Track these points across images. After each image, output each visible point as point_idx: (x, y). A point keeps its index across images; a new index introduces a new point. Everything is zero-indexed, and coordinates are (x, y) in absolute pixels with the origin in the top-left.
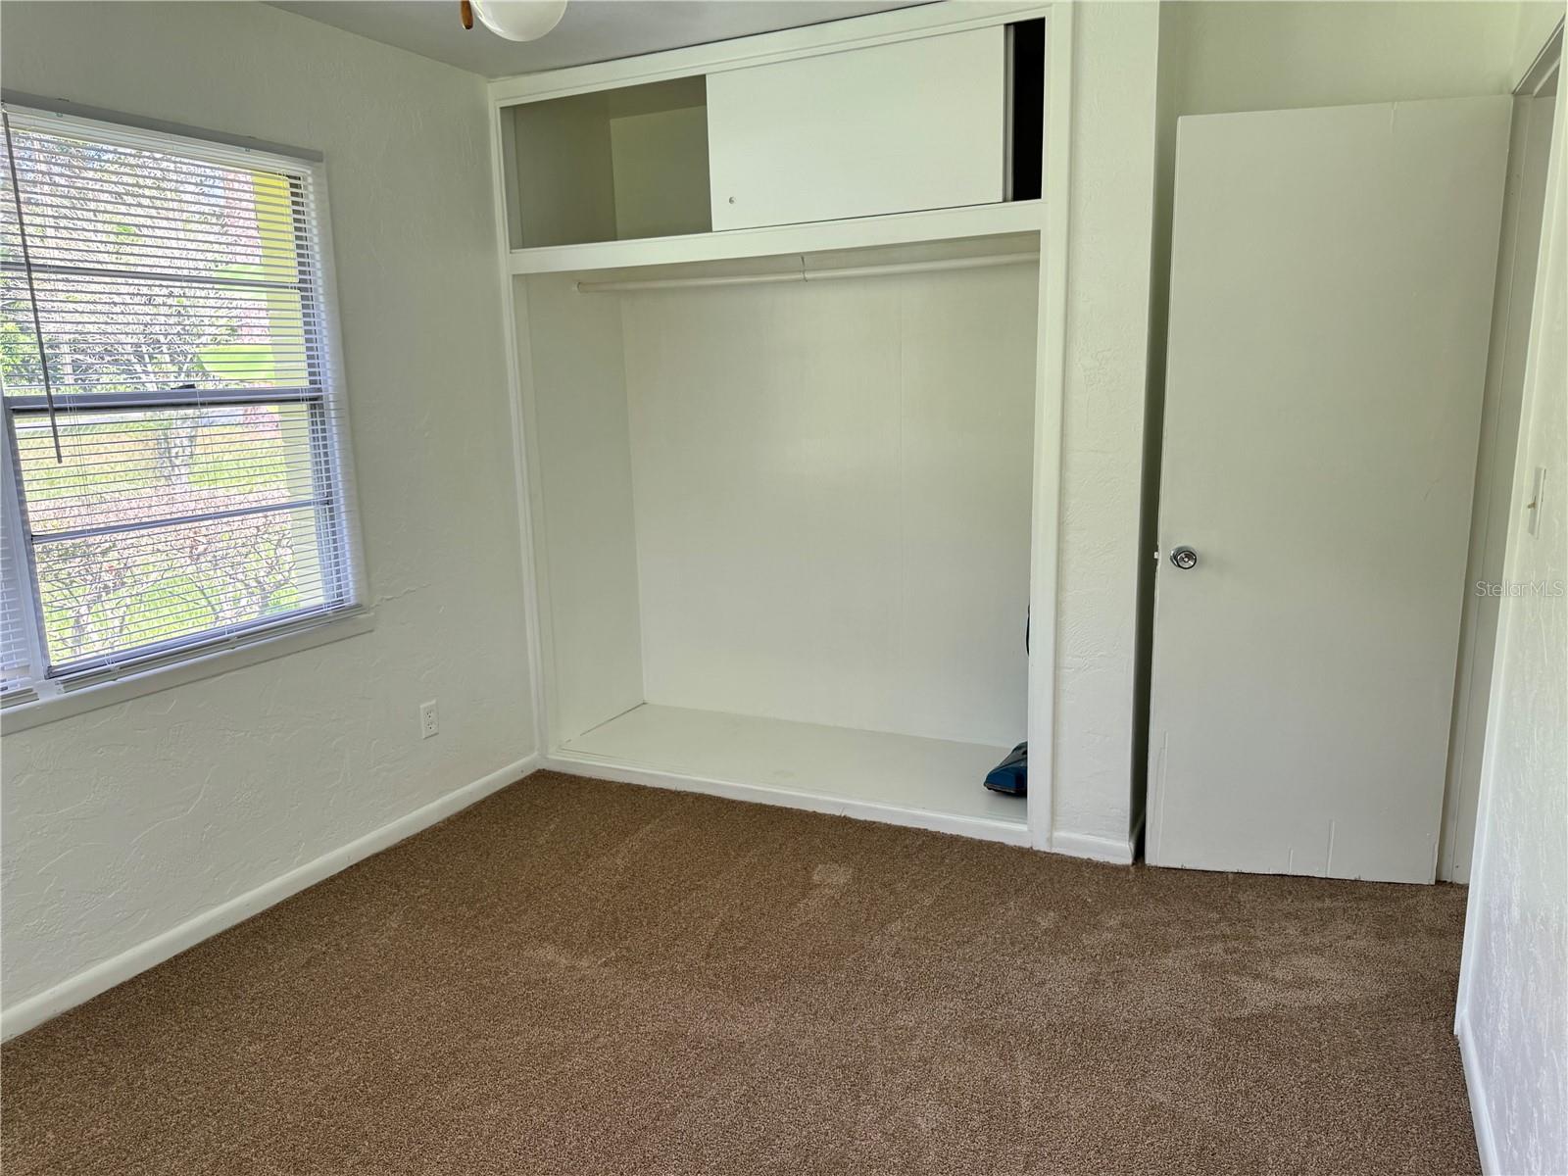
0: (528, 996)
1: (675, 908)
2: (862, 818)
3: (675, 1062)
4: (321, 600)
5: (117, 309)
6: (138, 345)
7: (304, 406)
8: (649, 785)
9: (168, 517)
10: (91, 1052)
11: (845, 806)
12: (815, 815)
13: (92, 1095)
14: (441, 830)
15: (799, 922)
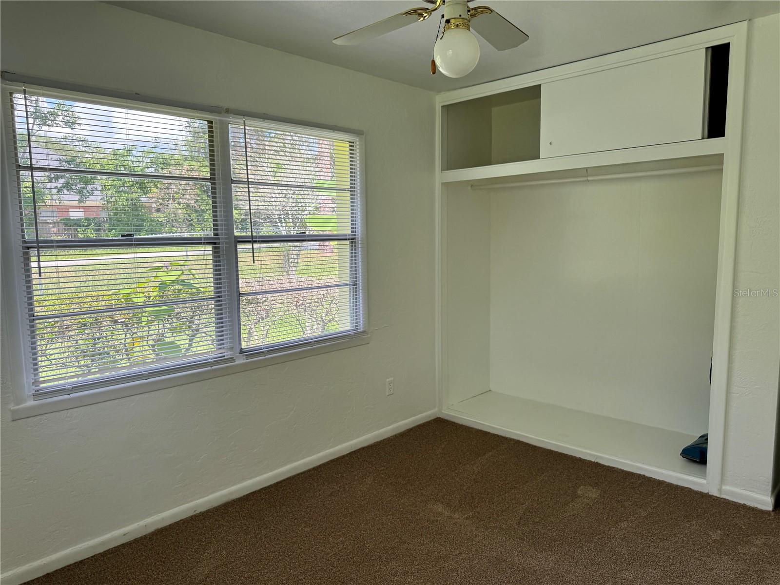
0: (429, 527)
1: (503, 496)
2: (607, 464)
3: (500, 574)
4: (349, 328)
5: (273, 200)
6: (280, 215)
7: (348, 242)
8: (491, 432)
9: (289, 288)
10: (242, 519)
11: (598, 457)
12: (580, 459)
13: (241, 538)
14: (392, 440)
15: (569, 514)
